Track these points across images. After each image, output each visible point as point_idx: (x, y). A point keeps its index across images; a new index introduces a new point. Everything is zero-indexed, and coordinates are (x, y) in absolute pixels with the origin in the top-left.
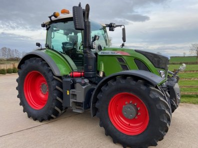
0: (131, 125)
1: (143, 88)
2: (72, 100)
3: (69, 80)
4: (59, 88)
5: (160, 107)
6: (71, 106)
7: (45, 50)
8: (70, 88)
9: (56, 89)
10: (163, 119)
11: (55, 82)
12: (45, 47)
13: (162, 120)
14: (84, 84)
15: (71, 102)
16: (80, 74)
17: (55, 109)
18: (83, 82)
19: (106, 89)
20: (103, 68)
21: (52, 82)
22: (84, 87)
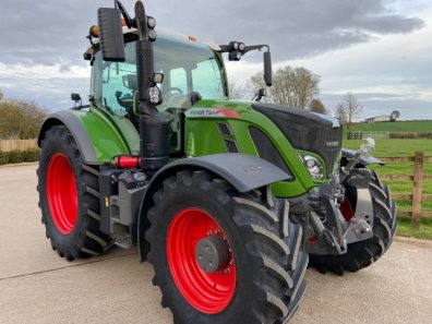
0: (218, 287)
1: (223, 198)
2: (113, 220)
3: (108, 173)
4: (94, 192)
5: (255, 249)
6: (112, 231)
7: (87, 109)
8: (109, 192)
9: (87, 193)
10: (262, 281)
11: (86, 177)
12: (89, 103)
13: (257, 283)
14: (132, 185)
15: (112, 223)
16: (135, 160)
17: (88, 237)
18: (129, 180)
19: (161, 198)
20: (193, 148)
21: (81, 179)
22: (131, 192)
